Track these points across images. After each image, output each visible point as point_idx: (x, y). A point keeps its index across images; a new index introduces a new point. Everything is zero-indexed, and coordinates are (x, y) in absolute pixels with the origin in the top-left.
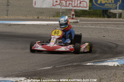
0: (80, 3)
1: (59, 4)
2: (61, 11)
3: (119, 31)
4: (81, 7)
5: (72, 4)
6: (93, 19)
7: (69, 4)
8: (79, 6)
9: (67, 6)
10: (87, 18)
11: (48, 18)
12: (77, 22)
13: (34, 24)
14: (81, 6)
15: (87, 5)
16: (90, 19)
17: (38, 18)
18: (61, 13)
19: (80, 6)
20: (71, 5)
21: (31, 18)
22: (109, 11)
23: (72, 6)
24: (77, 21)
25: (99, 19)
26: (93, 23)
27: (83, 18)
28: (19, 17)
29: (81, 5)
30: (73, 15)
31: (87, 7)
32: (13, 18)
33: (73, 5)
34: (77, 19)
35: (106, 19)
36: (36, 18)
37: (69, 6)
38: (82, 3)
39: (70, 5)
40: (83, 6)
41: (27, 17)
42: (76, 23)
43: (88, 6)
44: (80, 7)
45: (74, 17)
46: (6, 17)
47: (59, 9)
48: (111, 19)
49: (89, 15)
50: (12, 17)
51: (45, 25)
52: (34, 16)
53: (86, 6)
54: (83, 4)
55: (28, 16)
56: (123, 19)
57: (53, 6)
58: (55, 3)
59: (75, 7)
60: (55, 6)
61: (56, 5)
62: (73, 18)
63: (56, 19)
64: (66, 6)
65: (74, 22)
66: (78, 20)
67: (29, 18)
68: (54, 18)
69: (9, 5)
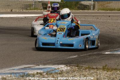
3: (102, 23)
11: (21, 10)
13: (11, 17)
17: (11, 11)
22: (80, 3)
25: (74, 11)
30: (49, 7)
35: (81, 11)
36: (9, 11)
47: (32, 1)
48: (86, 11)
51: (23, 18)
52: (7, 9)
56: (98, 10)
62: (49, 11)
67: (2, 11)
68: (27, 11)
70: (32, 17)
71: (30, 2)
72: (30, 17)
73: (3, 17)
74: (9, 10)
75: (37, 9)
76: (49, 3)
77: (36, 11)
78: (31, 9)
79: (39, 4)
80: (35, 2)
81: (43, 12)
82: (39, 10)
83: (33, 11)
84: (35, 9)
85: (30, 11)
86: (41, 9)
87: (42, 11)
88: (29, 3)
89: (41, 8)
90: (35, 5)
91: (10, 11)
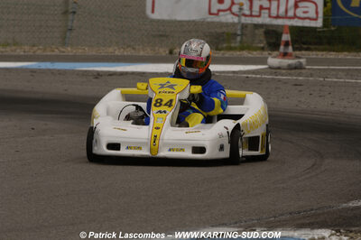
0: (296, 6)
1: (230, 9)
2: (239, 32)
4: (300, 18)
5: (269, 9)
6: (342, 55)
7: (261, 8)
8: (291, 13)
9: (254, 13)
10: (324, 53)
12: (299, 67)
14: (298, 15)
15: (317, 13)
16: (332, 55)
17: (171, 52)
18: (239, 38)
19: (295, 16)
20: (267, 11)
21: (148, 52)
23: (270, 16)
24: (301, 63)
26: (349, 69)
27: (310, 53)
28: (111, 50)
29: (299, 12)
30: (287, 44)
31: (316, 19)
32: (94, 53)
33: (274, 13)
34: (299, 58)
36: (164, 54)
37: (259, 16)
38: (300, 4)
39: (263, 11)
40: (305, 15)
41: (134, 49)
42: (296, 68)
43: (321, 15)
44: (296, 19)
45: (290, 49)
46: (69, 49)
47: (234, 24)
49: (329, 44)
50: (88, 51)
52: (157, 48)
53: (314, 16)
54: (306, 10)
55: (137, 47)
57: (210, 14)
58: (216, 7)
59: (278, 17)
60: (217, 14)
61: (219, 11)
62: (285, 55)
63: (227, 55)
64: (251, 16)
65: (290, 68)
66: (303, 61)
67: (142, 53)
68: (219, 54)
69: (74, 13)
70: (234, 72)
71: (227, 25)
72: (228, 72)
73: (144, 73)
74: (164, 52)
75: (249, 48)
76: (288, 30)
77: (245, 54)
78: (230, 49)
79: (257, 31)
80: (244, 26)
81: (267, 58)
82: (255, 53)
83: (237, 54)
84: (242, 49)
85: (228, 54)
86: (263, 49)
87: (266, 53)
88: (224, 29)
89: (262, 45)
90: (242, 35)
91: (167, 52)
